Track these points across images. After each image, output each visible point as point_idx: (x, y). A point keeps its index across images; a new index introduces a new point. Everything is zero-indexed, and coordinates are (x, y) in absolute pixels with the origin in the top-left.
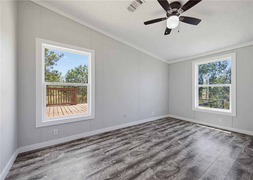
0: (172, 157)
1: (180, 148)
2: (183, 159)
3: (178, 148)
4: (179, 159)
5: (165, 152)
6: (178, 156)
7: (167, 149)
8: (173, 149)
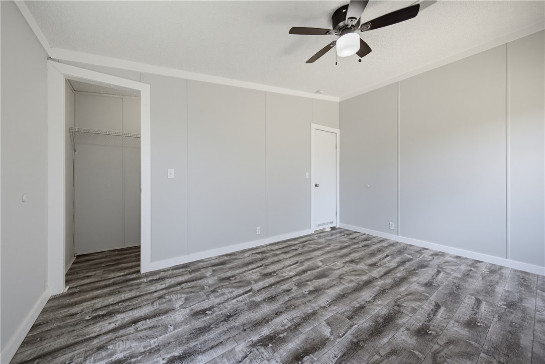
0: (349, 291)
1: (330, 309)
2: (332, 288)
3: (335, 310)
4: (337, 288)
5: (363, 300)
6: (339, 292)
7: (359, 307)
8: (347, 308)
